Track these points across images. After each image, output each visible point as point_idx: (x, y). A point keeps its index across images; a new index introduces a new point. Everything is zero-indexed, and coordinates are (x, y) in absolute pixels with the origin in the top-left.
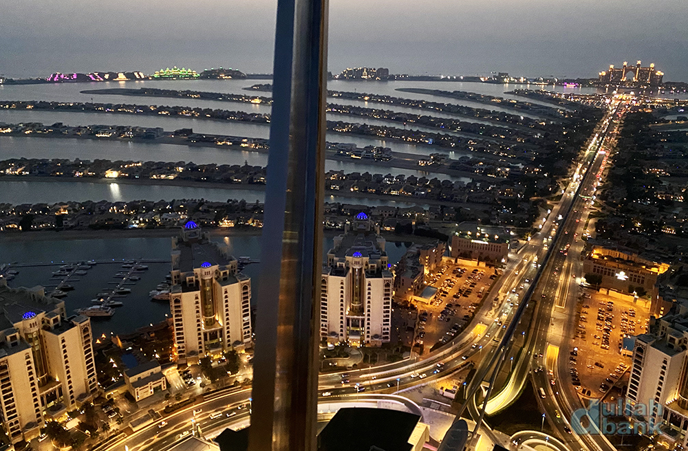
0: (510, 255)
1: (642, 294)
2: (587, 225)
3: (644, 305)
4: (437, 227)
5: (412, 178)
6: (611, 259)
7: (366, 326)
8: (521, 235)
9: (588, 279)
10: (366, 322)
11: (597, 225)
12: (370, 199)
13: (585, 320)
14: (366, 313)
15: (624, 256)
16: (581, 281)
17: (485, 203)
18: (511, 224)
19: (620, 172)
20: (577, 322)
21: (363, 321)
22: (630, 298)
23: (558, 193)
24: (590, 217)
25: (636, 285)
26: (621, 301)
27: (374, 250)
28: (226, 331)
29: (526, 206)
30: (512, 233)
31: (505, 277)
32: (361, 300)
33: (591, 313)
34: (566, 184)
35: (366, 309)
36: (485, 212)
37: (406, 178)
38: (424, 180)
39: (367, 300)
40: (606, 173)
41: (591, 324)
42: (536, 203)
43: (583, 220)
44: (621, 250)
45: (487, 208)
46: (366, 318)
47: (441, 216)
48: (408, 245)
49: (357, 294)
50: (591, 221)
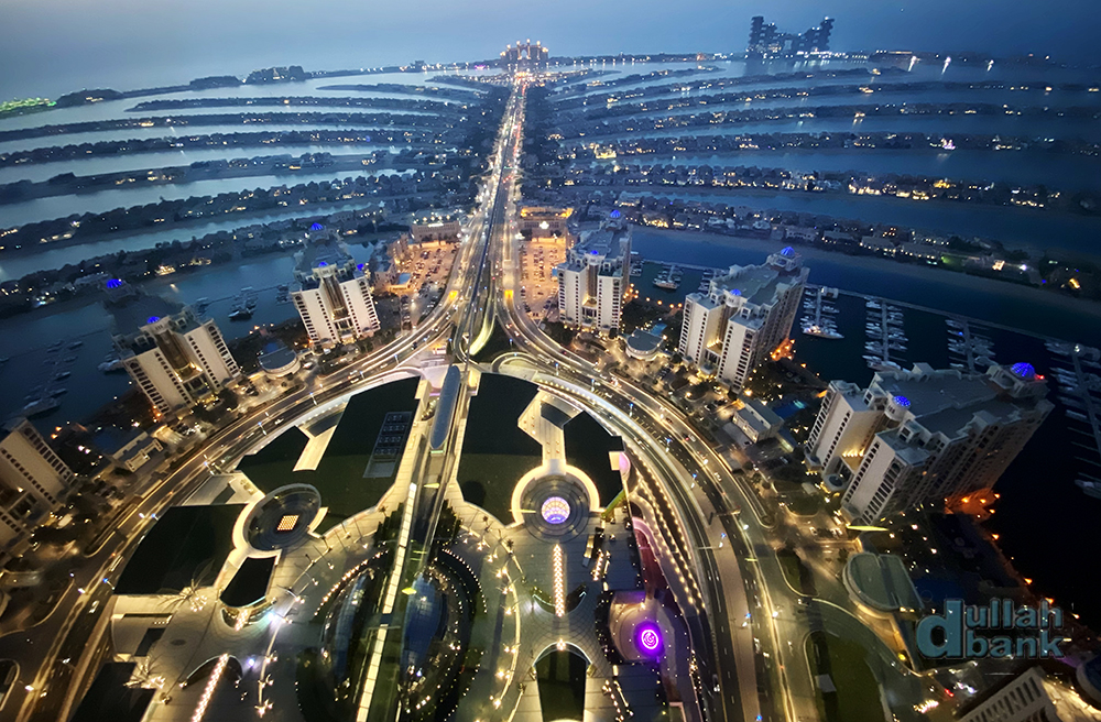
0: (463, 230)
1: (559, 234)
2: (515, 191)
3: (561, 242)
4: (396, 221)
5: (360, 179)
6: (536, 214)
7: (354, 324)
8: (468, 212)
9: (523, 233)
10: (353, 321)
11: (522, 190)
12: (325, 208)
13: (526, 265)
14: (350, 313)
15: (543, 209)
16: (519, 236)
17: (433, 190)
18: (458, 203)
19: (531, 141)
20: (521, 268)
21: (350, 320)
22: (552, 240)
23: (489, 169)
24: (516, 184)
25: (554, 230)
26: (547, 243)
27: (340, 256)
28: (208, 374)
29: (466, 185)
30: (460, 211)
31: (463, 249)
32: (342, 303)
33: (529, 258)
34: (493, 160)
35: (349, 310)
36: (435, 197)
37: (354, 180)
38: (372, 179)
39: (347, 303)
40: (521, 144)
41: (531, 268)
42: (473, 181)
43: (512, 188)
44: (541, 205)
45: (434, 194)
46: (352, 317)
47: (397, 210)
48: (374, 243)
49: (337, 298)
50: (518, 187)
